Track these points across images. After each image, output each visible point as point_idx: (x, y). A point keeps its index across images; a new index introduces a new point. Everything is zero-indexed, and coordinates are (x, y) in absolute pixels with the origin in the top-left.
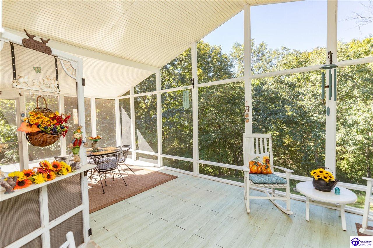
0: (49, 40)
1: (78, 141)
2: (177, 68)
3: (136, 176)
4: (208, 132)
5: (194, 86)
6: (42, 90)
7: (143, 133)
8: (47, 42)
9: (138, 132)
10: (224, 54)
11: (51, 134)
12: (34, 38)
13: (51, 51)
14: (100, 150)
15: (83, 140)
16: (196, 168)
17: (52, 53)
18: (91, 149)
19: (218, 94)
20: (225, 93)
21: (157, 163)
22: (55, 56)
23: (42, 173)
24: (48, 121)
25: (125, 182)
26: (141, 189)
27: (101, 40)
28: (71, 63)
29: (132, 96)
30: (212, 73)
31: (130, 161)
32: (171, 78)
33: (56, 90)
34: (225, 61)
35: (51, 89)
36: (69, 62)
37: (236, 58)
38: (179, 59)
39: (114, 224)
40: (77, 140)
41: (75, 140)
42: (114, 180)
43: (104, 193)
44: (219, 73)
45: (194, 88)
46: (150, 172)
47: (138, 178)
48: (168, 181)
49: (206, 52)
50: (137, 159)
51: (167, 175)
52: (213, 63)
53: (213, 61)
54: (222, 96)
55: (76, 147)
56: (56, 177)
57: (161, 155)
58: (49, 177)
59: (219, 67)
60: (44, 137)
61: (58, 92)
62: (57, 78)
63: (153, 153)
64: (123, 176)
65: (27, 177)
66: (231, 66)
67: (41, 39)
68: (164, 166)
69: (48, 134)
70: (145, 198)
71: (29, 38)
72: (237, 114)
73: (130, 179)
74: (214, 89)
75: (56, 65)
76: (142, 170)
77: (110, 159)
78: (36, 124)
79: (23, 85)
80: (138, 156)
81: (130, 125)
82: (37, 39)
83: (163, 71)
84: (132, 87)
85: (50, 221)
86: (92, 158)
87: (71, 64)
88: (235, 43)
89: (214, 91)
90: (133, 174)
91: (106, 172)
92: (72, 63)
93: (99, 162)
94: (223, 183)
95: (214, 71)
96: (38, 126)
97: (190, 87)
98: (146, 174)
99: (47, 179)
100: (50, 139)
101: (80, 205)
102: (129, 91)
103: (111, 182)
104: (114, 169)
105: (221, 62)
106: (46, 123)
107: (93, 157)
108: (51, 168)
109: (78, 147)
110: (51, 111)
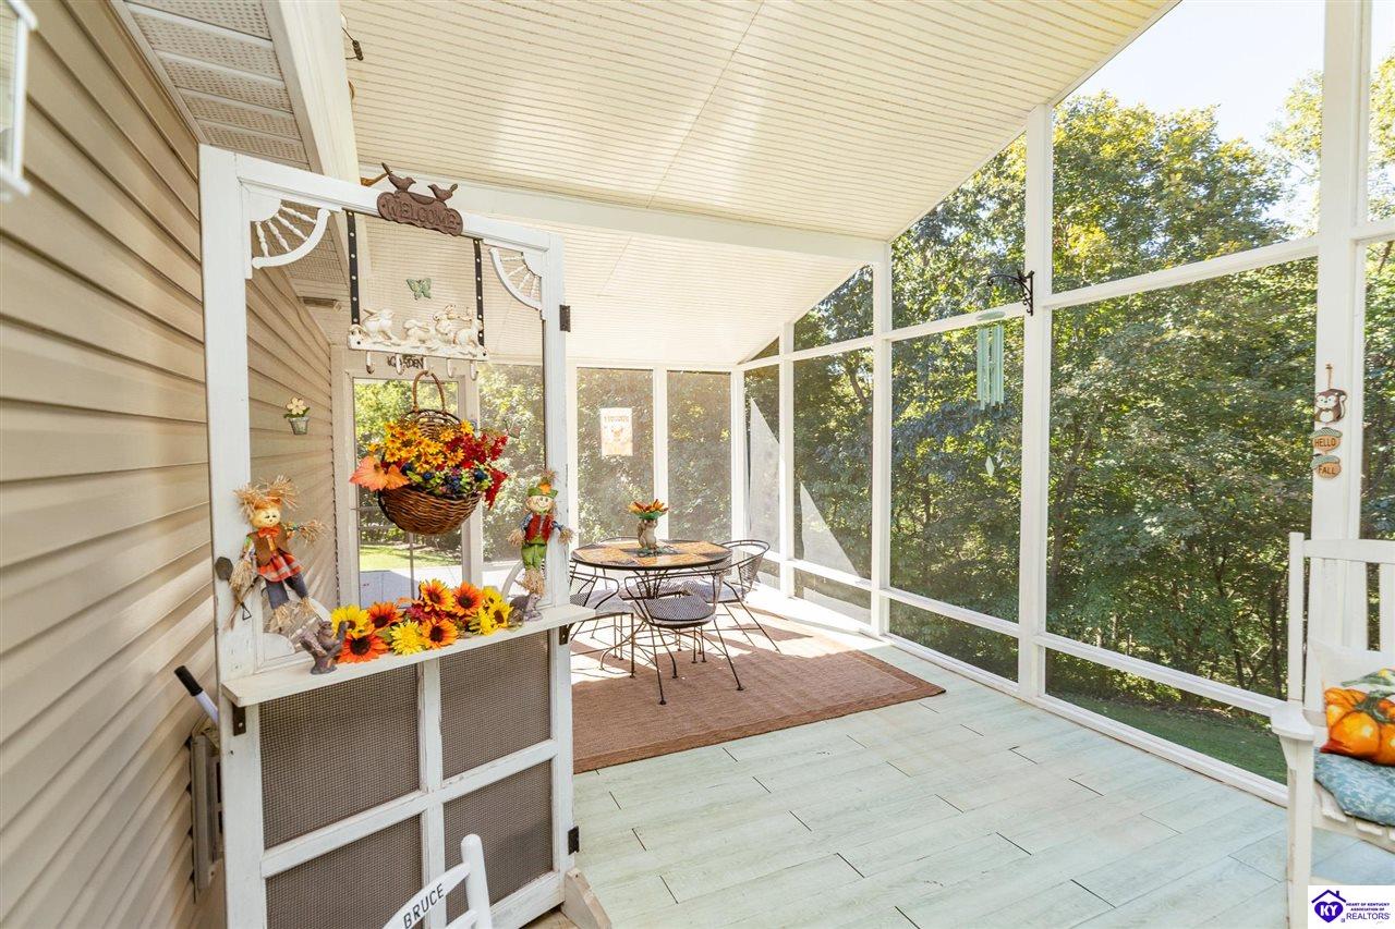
0: (455, 187)
1: (542, 523)
2: (987, 233)
3: (782, 658)
4: (1127, 506)
5: (1031, 306)
6: (433, 354)
7: (819, 499)
8: (449, 194)
9: (804, 492)
10: (1230, 140)
11: (444, 496)
12: (412, 189)
13: (460, 224)
14: (666, 550)
15: (559, 520)
16: (1032, 668)
17: (464, 228)
18: (636, 544)
19: (1186, 333)
20: (1228, 326)
21: (868, 620)
22: (475, 239)
23: (418, 619)
24: (437, 454)
25: (737, 675)
26: (787, 711)
27: (667, 165)
28: (526, 256)
29: (786, 360)
30: (1161, 239)
31: (769, 597)
32: (962, 277)
33: (474, 352)
34: (1235, 174)
35: (458, 348)
36: (517, 254)
37: (1307, 151)
38: (999, 198)
39: (667, 824)
40: (537, 518)
41: (531, 517)
42: (704, 661)
43: (663, 703)
44: (1199, 233)
45: (1031, 312)
46: (833, 651)
47: (788, 667)
48: (898, 699)
49: (1130, 149)
50: (799, 594)
51: (898, 676)
52: (1165, 192)
53: (1166, 183)
54: (1209, 344)
55: (533, 542)
56: (459, 637)
57: (883, 588)
58: (437, 635)
59: (1196, 206)
60: (423, 507)
61: (480, 357)
62: (480, 311)
63: (852, 579)
64: (734, 652)
65: (377, 627)
66: (1269, 196)
67: (433, 188)
68: (892, 635)
69: (434, 495)
70: (796, 753)
71: (396, 189)
72: (1301, 426)
73: (757, 668)
74: (1166, 311)
75: (478, 266)
76: (806, 639)
77: (697, 585)
78: (398, 463)
79: (375, 340)
80: (802, 581)
81: (778, 464)
82: (421, 188)
83: (928, 254)
84: (785, 325)
85: (445, 777)
86: (639, 576)
87: (524, 261)
89: (1167, 321)
90: (773, 649)
91: (682, 630)
92: (530, 256)
93: (661, 592)
94: (1167, 764)
95: (1168, 229)
96: (405, 468)
97: (1014, 310)
98: (817, 658)
99: (428, 642)
100: (442, 511)
101: (543, 740)
102: (777, 340)
103: (696, 665)
104: (701, 624)
105: (1212, 183)
106: (430, 459)
107: (642, 573)
108: (449, 604)
109: (542, 542)
110: (456, 419)
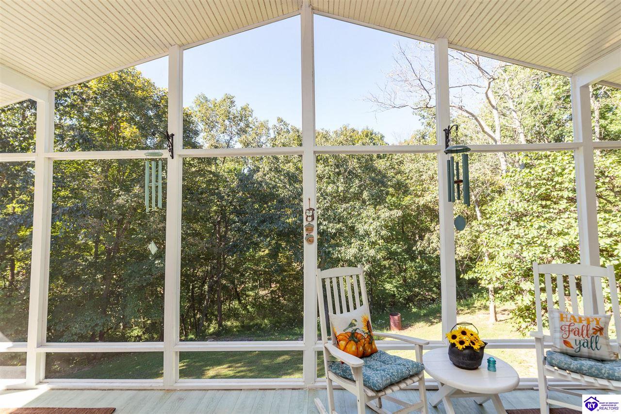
37: (203, 121)
45: (172, 157)
57: (39, 346)
68: (48, 380)
88: (200, 94)
